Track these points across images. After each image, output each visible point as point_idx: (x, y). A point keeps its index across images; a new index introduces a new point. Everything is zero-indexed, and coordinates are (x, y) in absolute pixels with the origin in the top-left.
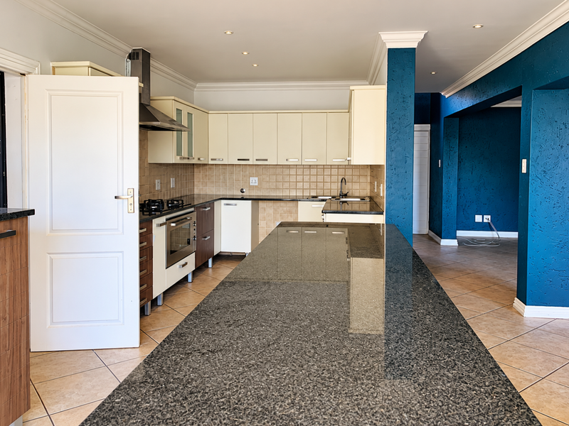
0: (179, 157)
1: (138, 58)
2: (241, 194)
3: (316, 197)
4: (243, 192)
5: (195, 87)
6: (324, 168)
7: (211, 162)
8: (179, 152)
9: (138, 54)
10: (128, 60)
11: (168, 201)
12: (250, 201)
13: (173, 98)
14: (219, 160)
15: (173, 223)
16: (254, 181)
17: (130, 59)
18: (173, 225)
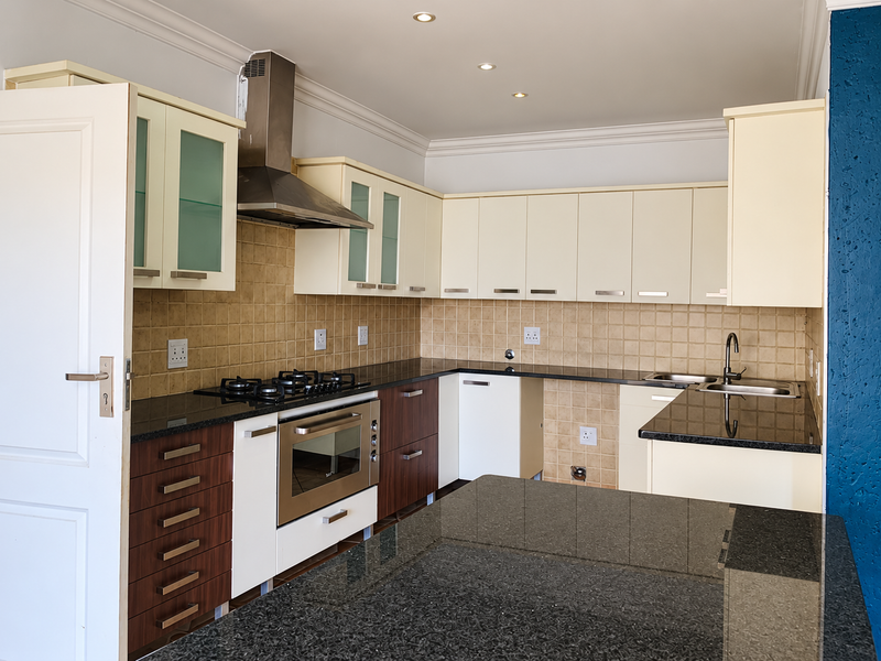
0: (354, 284)
1: (262, 73)
2: (507, 360)
3: (666, 376)
4: (511, 357)
5: (426, 148)
6: (689, 312)
7: (445, 296)
8: (356, 274)
9: (262, 62)
10: (243, 78)
12: (518, 379)
13: (343, 159)
15: (302, 427)
16: (532, 334)
17: (246, 75)
18: (302, 431)
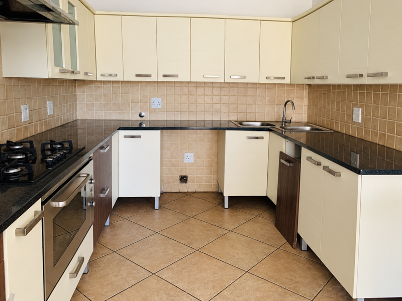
0: (58, 69)
2: (140, 118)
4: (142, 117)
7: (100, 78)
8: (58, 62)
11: (44, 145)
14: (110, 75)
16: (157, 102)
